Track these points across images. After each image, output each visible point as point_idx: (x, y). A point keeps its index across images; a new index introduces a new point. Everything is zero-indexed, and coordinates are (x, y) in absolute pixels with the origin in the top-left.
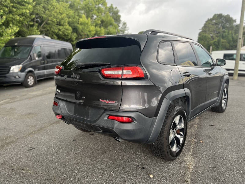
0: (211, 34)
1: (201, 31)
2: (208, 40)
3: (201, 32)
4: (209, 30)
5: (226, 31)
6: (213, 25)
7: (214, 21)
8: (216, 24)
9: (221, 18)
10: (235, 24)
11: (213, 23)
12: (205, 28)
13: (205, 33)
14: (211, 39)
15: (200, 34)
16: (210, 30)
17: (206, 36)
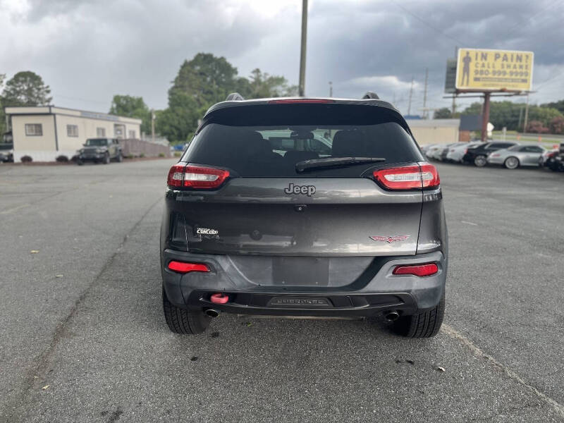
0: (195, 93)
1: (173, 85)
2: (190, 105)
3: (173, 88)
4: (190, 86)
5: (220, 89)
6: (196, 74)
7: (198, 68)
8: (202, 74)
9: (209, 63)
10: (235, 77)
11: (196, 72)
12: (181, 80)
13: (184, 91)
14: (197, 104)
15: (171, 93)
16: (194, 86)
17: (185, 98)
